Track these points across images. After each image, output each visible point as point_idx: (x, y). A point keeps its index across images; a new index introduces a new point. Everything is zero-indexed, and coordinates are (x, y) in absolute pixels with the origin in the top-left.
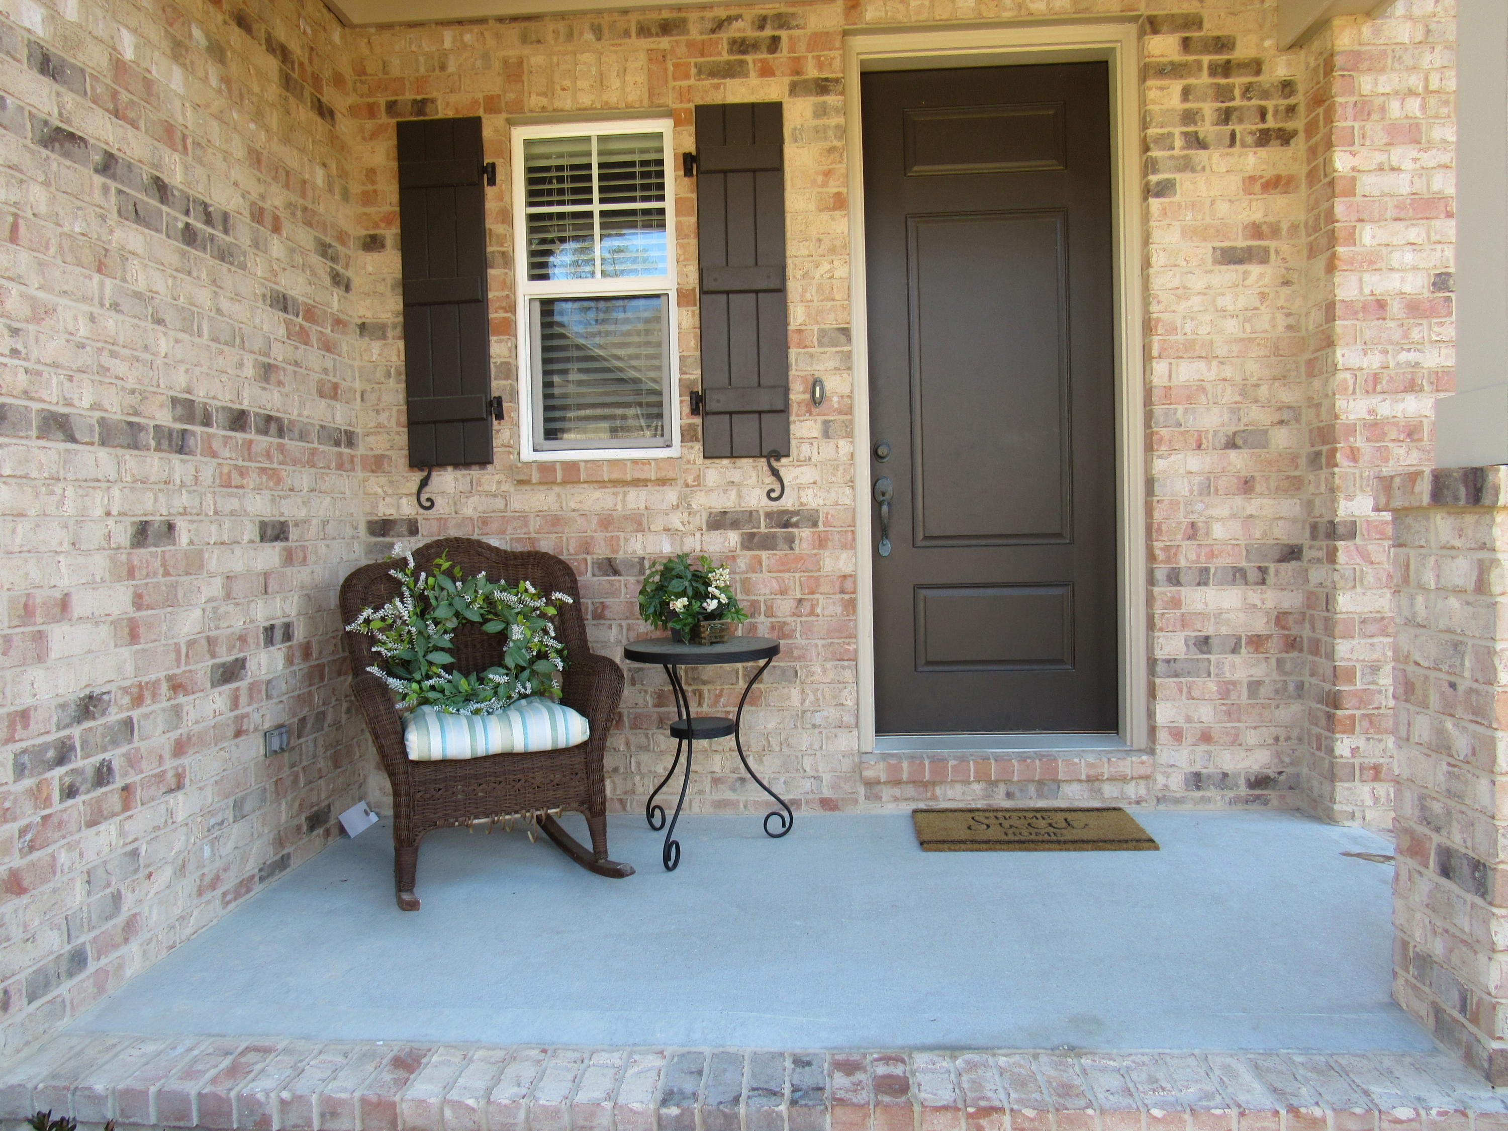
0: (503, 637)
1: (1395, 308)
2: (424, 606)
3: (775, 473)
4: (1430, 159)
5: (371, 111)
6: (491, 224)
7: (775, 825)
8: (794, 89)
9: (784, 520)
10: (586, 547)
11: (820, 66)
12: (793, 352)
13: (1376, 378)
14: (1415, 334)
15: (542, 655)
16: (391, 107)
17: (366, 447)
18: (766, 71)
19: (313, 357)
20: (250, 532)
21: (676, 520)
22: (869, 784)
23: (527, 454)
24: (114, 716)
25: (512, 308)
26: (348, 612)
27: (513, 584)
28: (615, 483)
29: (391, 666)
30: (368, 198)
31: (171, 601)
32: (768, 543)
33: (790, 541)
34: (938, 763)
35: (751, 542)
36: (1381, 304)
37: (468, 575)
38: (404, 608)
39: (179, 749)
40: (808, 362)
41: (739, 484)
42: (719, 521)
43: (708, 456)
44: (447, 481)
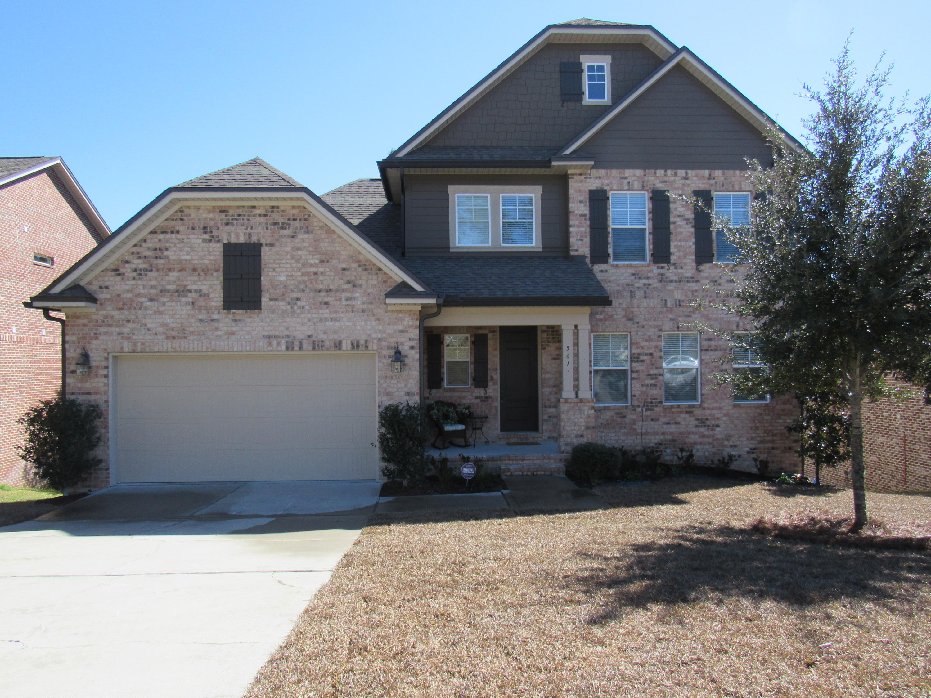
0: (449, 415)
3: (486, 390)
6: (442, 351)
7: (487, 443)
8: (489, 333)
9: (487, 397)
12: (488, 372)
18: (485, 329)
21: (470, 398)
22: (499, 439)
23: (446, 386)
25: (444, 364)
27: (450, 408)
28: (460, 391)
32: (484, 401)
33: (488, 401)
34: (510, 435)
35: (482, 401)
37: (444, 406)
38: (435, 411)
40: (491, 373)
41: (480, 392)
42: (477, 398)
43: (476, 387)
44: (434, 391)
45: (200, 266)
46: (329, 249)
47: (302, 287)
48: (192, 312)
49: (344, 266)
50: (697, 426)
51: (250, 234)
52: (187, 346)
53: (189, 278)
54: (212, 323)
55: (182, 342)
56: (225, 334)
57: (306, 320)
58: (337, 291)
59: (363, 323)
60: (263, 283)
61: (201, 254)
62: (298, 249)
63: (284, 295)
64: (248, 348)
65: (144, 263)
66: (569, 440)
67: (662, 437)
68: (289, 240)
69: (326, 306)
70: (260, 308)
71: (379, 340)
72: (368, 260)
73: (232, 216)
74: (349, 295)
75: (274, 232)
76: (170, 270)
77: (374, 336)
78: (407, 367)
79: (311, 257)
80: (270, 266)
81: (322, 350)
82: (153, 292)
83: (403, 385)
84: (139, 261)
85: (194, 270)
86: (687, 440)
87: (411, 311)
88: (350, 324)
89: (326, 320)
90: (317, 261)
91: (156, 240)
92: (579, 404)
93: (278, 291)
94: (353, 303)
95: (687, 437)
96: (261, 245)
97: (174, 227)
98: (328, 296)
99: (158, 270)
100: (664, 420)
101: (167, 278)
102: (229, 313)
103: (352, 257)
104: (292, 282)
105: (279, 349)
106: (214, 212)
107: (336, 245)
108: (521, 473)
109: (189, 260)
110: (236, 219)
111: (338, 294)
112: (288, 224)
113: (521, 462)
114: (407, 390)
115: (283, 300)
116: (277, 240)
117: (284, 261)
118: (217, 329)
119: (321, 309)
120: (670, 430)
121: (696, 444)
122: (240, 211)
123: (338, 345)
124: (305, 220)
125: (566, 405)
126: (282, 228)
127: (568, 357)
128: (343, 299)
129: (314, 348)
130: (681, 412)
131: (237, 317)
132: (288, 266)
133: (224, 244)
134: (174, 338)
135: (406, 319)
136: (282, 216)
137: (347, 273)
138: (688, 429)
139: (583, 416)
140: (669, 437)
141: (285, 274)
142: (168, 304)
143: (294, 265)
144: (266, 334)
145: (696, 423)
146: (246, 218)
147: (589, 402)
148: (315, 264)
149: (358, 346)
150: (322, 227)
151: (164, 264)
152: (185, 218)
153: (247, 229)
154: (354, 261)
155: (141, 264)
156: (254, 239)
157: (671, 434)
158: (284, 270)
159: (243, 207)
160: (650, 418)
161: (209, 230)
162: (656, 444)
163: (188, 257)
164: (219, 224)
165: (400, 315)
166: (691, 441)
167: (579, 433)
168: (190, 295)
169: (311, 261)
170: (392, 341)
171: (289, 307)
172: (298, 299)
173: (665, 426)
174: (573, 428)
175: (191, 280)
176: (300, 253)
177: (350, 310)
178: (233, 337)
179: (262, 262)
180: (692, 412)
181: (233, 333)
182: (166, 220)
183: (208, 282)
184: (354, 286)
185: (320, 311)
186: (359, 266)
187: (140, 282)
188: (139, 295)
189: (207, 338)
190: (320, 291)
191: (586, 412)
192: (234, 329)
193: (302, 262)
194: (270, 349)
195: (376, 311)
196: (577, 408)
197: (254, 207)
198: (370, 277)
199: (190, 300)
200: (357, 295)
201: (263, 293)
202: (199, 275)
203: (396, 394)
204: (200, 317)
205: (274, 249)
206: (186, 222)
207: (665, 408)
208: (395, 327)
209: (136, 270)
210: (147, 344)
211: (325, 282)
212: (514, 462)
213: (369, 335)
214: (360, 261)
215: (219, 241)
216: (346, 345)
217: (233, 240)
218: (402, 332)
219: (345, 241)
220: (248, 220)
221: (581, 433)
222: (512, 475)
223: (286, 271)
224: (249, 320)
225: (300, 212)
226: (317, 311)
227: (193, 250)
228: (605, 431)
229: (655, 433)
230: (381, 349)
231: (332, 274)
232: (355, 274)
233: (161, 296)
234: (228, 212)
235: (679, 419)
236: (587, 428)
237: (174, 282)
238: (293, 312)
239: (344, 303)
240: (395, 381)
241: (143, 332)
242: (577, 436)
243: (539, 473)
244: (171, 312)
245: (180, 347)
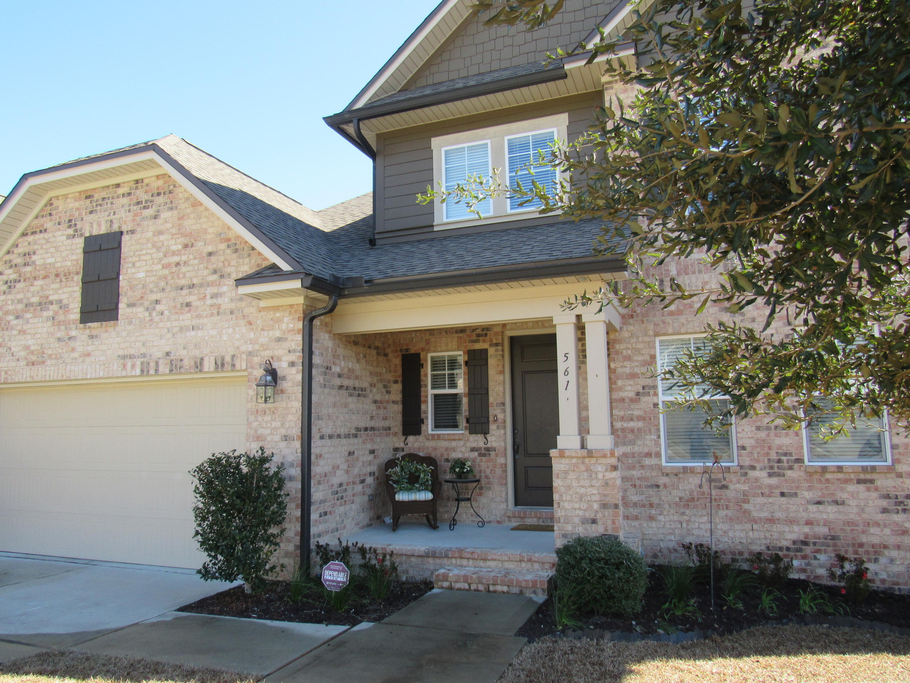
0: (419, 476)
1: (627, 400)
2: (402, 469)
3: (486, 438)
4: (634, 364)
5: (396, 351)
6: (422, 378)
7: (480, 524)
8: (491, 345)
9: (488, 449)
10: (442, 455)
11: (496, 340)
12: (490, 408)
13: (623, 418)
14: (632, 407)
15: (427, 481)
16: (401, 350)
17: (393, 430)
18: (484, 341)
19: (382, 412)
20: (368, 452)
21: (463, 449)
22: (509, 517)
23: (430, 432)
24: (344, 487)
25: (427, 397)
26: (386, 470)
27: (422, 464)
28: (449, 440)
29: (394, 482)
30: (395, 371)
31: (353, 467)
32: (483, 455)
33: (489, 455)
34: (525, 513)
35: (480, 455)
36: (624, 399)
37: (412, 462)
38: (398, 469)
39: (354, 495)
40: (493, 411)
41: (478, 440)
42: (473, 450)
43: (471, 433)
44: (411, 438)
45: (63, 269)
46: (194, 227)
47: (162, 284)
48: (52, 329)
49: (210, 249)
50: (885, 511)
51: (111, 221)
52: (44, 373)
53: (53, 286)
54: (69, 343)
55: (40, 369)
56: (80, 356)
57: (166, 330)
58: (201, 285)
59: (230, 330)
60: (121, 284)
61: (64, 254)
62: (161, 233)
63: (142, 297)
64: (101, 374)
65: (15, 273)
66: (569, 528)
67: (806, 529)
68: (151, 223)
69: (187, 309)
70: (117, 319)
71: (250, 354)
72: (238, 237)
73: (97, 201)
74: (214, 290)
75: (136, 215)
76: (35, 278)
77: (243, 348)
78: (284, 395)
79: (173, 242)
80: (130, 260)
81: (181, 373)
82: (20, 307)
83: (278, 424)
84: (10, 271)
85: (57, 275)
86: (864, 539)
87: (291, 306)
88: (213, 332)
89: (187, 328)
90: (180, 247)
91: (27, 243)
92: (587, 461)
93: (136, 293)
94: (220, 301)
95: (863, 532)
96: (122, 233)
97: (43, 225)
98: (190, 294)
99: (25, 280)
100: (808, 495)
101: (32, 289)
102: (85, 328)
103: (221, 234)
104: (152, 279)
105: (133, 373)
106: (80, 199)
107: (203, 220)
108: (467, 586)
109: (53, 264)
110: (100, 205)
111: (202, 290)
112: (151, 202)
113: (482, 563)
114: (283, 432)
115: (142, 304)
116: (138, 225)
117: (144, 252)
118: (73, 350)
119: (182, 313)
120: (825, 516)
121: (886, 547)
122: (104, 194)
123: (199, 365)
124: (170, 192)
125: (563, 461)
126: (145, 208)
127: (566, 373)
128: (208, 297)
129: (171, 371)
130: (846, 481)
131: (94, 333)
132: (149, 257)
133: (86, 238)
134: (33, 364)
135: (286, 320)
136: (146, 192)
137: (213, 259)
138: (865, 516)
139: (594, 483)
140: (823, 530)
141: (145, 268)
142: (31, 321)
143: (155, 256)
144: (121, 353)
145: (884, 503)
146: (109, 202)
147: (605, 456)
148: (178, 250)
149: (223, 365)
150: (187, 199)
151: (31, 272)
152: (54, 212)
153: (109, 215)
154: (223, 240)
155: (9, 274)
156: (115, 228)
157: (826, 523)
158: (144, 263)
159: (108, 187)
160: (778, 491)
161: (73, 222)
162: (794, 542)
163: (52, 260)
164: (84, 214)
165: (278, 315)
166: (876, 540)
167: (590, 515)
168: (51, 307)
169: (174, 248)
170: (267, 354)
171: (147, 314)
172: (157, 302)
173: (812, 508)
174: (577, 506)
175: (53, 289)
176: (162, 238)
177: (215, 312)
178: (88, 359)
179: (122, 256)
180: (872, 481)
181: (88, 355)
182: (37, 217)
183: (69, 289)
184: (222, 276)
185: (181, 317)
186: (229, 246)
187: (10, 297)
188: (7, 313)
189: (64, 362)
190: (181, 289)
191: (600, 476)
192: (90, 348)
193: (163, 249)
194: (124, 374)
195: (246, 311)
196: (583, 468)
197: (118, 186)
198: (241, 260)
199: (51, 313)
200: (225, 289)
201: (121, 297)
202: (61, 281)
203: (269, 438)
204: (59, 335)
205: (137, 236)
206: (53, 217)
207: (810, 473)
208: (271, 333)
209: (7, 282)
210: (10, 373)
211: (188, 275)
212: (471, 561)
213: (238, 348)
214: (229, 240)
215: (81, 235)
216: (209, 365)
217: (95, 233)
218: (279, 340)
219: (213, 214)
220: (112, 203)
221: (592, 516)
222: (450, 588)
223: (146, 265)
224: (105, 335)
225: (165, 183)
226: (177, 316)
227: (57, 251)
228: (687, 512)
229: (791, 522)
230: (252, 367)
231: (196, 262)
232: (222, 259)
233: (26, 312)
234: (93, 197)
235: (841, 495)
236: (604, 506)
237: (38, 293)
238: (151, 320)
239: (209, 302)
240: (268, 418)
241: (8, 358)
242: (584, 521)
243: (499, 588)
244: (32, 331)
245: (37, 375)
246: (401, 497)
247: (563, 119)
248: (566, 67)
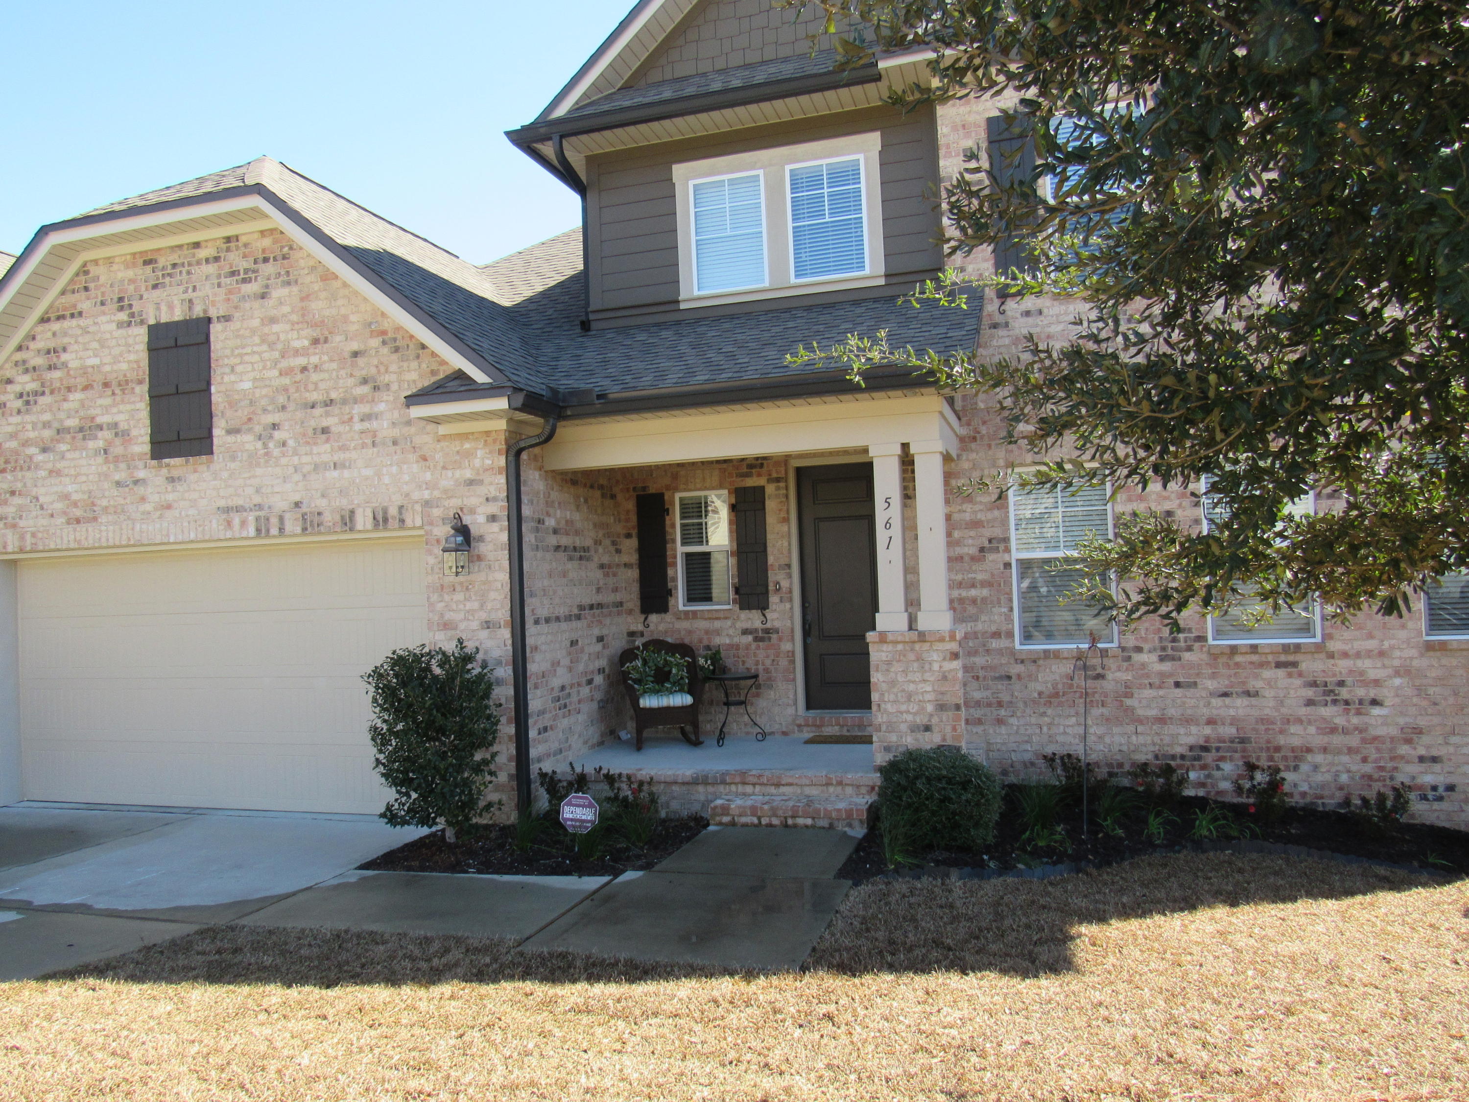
0: (670, 672)
1: (966, 559)
2: (645, 662)
3: (764, 615)
4: (977, 507)
5: (628, 490)
6: (668, 529)
7: (760, 737)
8: (770, 480)
9: (767, 631)
10: (700, 641)
11: (777, 472)
12: (770, 572)
13: (961, 583)
14: (974, 568)
15: (682, 678)
16: (634, 489)
17: (626, 606)
18: (759, 475)
19: (611, 581)
20: (595, 640)
21: (731, 632)
22: (799, 726)
23: (681, 607)
24: (567, 691)
25: (675, 557)
26: (622, 665)
27: (673, 655)
28: (710, 619)
29: (635, 681)
30: (627, 520)
31: (577, 661)
32: (762, 639)
33: (770, 639)
34: (822, 719)
35: (756, 639)
36: (962, 558)
37: (659, 652)
38: (639, 663)
39: (580, 702)
40: (775, 576)
41: (752, 619)
42: (745, 632)
43: (741, 609)
44: (654, 618)
45: (115, 375)
46: (327, 313)
47: (281, 399)
48: (105, 468)
49: (355, 346)
50: (1310, 703)
51: (190, 301)
52: (98, 536)
53: (100, 402)
54: (135, 488)
55: (90, 529)
56: (156, 509)
57: (291, 470)
58: (344, 402)
59: (394, 469)
60: (214, 399)
61: (116, 351)
62: (273, 320)
63: (250, 419)
64: (192, 536)
65: (34, 380)
66: (893, 738)
67: (1208, 730)
68: (257, 304)
69: (324, 436)
70: (212, 453)
71: (427, 504)
72: (399, 329)
73: (163, 268)
74: (365, 409)
75: (230, 292)
76: (69, 389)
77: (416, 495)
78: (483, 564)
79: (295, 335)
80: (226, 361)
81: (320, 533)
82: (47, 433)
83: (476, 605)
84: (27, 378)
85: (106, 385)
86: (1282, 740)
87: (488, 433)
88: (368, 472)
89: (325, 467)
90: (306, 343)
91: (50, 334)
92: (917, 646)
93: (239, 413)
94: (375, 424)
95: (1281, 732)
96: (209, 320)
97: (75, 306)
98: (327, 414)
99: (52, 392)
100: (1211, 684)
101: (66, 405)
102: (160, 467)
103: (370, 324)
104: (264, 391)
105: (244, 534)
106: (134, 265)
107: (340, 302)
108: (755, 820)
109: (98, 367)
110: (169, 275)
111: (347, 409)
112: (254, 271)
113: (773, 790)
114: (483, 616)
115: (250, 430)
116: (236, 308)
117: (248, 350)
118: (143, 499)
119: (315, 444)
120: (1232, 712)
121: (1309, 750)
122: (174, 258)
123: (348, 521)
124: (284, 258)
125: (885, 647)
126: (244, 281)
127: (888, 525)
128: (356, 419)
129: (304, 529)
130: (1262, 665)
131: (175, 473)
132: (256, 358)
133: (150, 328)
134: (78, 521)
135: (479, 453)
136: (245, 256)
137: (361, 361)
138: (1284, 710)
139: (927, 676)
140: (1230, 731)
141: (251, 375)
142: (68, 455)
143: (266, 356)
144: (222, 503)
145: (1310, 693)
146: (184, 270)
147: (942, 640)
148: (303, 348)
149: (386, 520)
150: (313, 269)
151: (61, 379)
152: (92, 286)
153: (186, 292)
154: (373, 334)
155: (26, 383)
156: (198, 311)
157: (1234, 721)
158: (250, 368)
159: (180, 247)
160: (1171, 681)
161: (126, 302)
162: (1191, 748)
163: (96, 361)
164: (143, 289)
165: (467, 446)
166: (1296, 742)
167: (921, 720)
168: (100, 434)
169: (297, 344)
170: (454, 504)
171: (259, 444)
172: (275, 426)
173: (1216, 702)
174: (904, 708)
175: (101, 406)
176: (276, 328)
177: (369, 441)
178: (169, 514)
179: (212, 355)
180: (1294, 664)
181: (169, 507)
182: (63, 293)
183: (129, 407)
184: (376, 388)
185: (315, 450)
186: (384, 343)
187: (28, 418)
188: (26, 443)
189: (129, 518)
190: (313, 407)
191: (936, 667)
192: (170, 497)
193: (280, 346)
194: (229, 535)
195: (418, 440)
196: (911, 656)
197: (197, 245)
198: (405, 364)
199: (101, 444)
200: (382, 407)
201: (215, 419)
202: (113, 394)
203: (462, 626)
204: (117, 477)
205: (234, 325)
206: (92, 293)
207: (1215, 655)
208: (458, 474)
209: (21, 396)
210: (40, 535)
211: (322, 386)
212: (758, 788)
213: (407, 495)
214: (384, 333)
215: (142, 322)
216: (363, 520)
217: (164, 319)
218: (471, 483)
219: (356, 293)
220: (189, 273)
221: (925, 721)
222: (733, 824)
223: (254, 370)
224: (193, 477)
225: (275, 242)
226: (308, 448)
227: (102, 347)
228: (1049, 712)
229: (1187, 721)
230: (431, 523)
231: (334, 365)
232: (375, 362)
233: (58, 441)
234: (156, 261)
235: (1254, 684)
236: (941, 707)
237: (77, 412)
238: (266, 454)
239: (358, 426)
240: (459, 596)
241: (34, 513)
242: (914, 728)
243: (801, 821)
244: (73, 472)
245: (86, 539)
246: (649, 702)
247: (873, 140)
248: (882, 65)
